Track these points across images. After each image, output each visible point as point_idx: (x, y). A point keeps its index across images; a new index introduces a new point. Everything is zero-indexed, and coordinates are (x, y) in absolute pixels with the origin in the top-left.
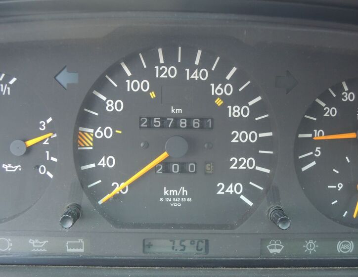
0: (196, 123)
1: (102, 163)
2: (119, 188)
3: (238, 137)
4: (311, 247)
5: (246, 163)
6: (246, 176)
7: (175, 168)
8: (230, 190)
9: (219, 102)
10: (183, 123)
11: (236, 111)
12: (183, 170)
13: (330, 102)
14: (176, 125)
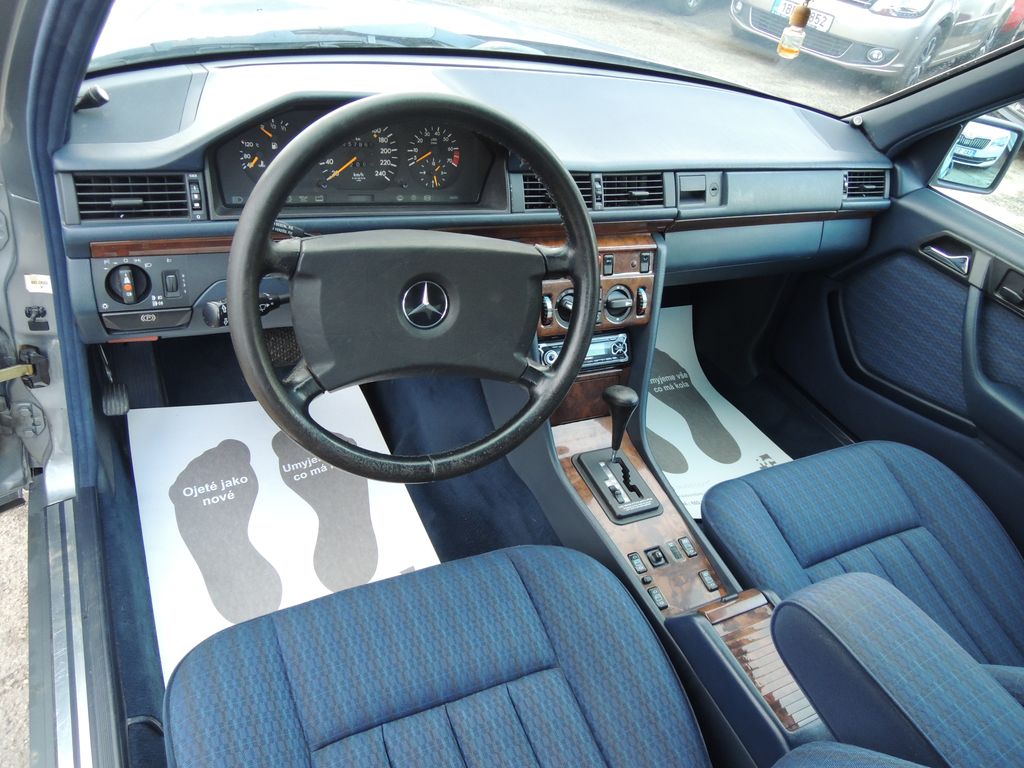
0: (366, 145)
1: (328, 162)
2: (336, 173)
3: (384, 151)
4: (414, 198)
5: (386, 162)
6: (387, 168)
7: (358, 164)
8: (381, 174)
9: (375, 136)
10: (361, 145)
11: (382, 140)
12: (361, 165)
13: (420, 136)
14: (358, 146)
